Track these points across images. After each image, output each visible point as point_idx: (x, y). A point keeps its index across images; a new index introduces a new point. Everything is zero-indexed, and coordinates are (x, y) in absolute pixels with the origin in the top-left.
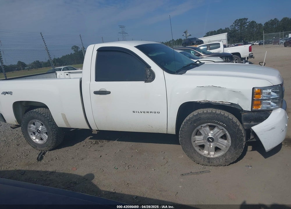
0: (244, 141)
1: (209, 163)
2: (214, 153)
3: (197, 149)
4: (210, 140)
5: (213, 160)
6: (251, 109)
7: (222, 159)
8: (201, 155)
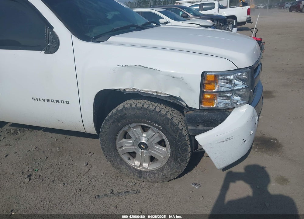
0: (189, 151)
1: (141, 178)
2: (148, 165)
3: (125, 158)
4: (143, 146)
5: (146, 174)
6: (200, 106)
7: (158, 175)
8: (130, 167)
